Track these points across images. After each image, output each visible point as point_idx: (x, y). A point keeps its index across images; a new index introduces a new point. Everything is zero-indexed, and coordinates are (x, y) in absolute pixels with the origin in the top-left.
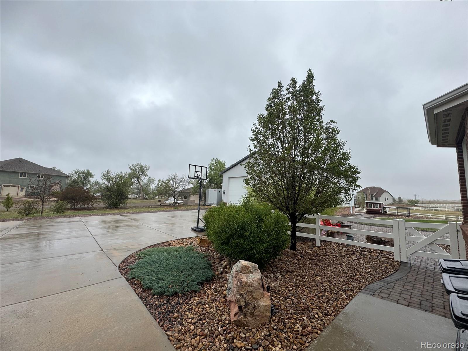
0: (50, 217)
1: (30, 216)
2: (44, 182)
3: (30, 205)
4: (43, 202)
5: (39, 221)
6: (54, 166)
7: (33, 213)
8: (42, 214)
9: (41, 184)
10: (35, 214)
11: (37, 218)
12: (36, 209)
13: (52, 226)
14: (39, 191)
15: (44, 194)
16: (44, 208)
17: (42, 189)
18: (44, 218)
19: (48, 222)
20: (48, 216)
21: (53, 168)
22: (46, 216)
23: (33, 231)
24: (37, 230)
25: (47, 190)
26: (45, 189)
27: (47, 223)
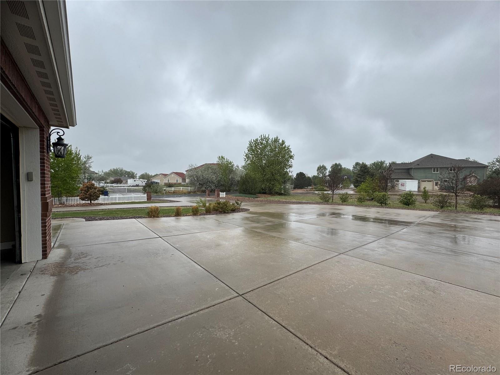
0: (465, 212)
1: (444, 209)
2: (455, 174)
3: (444, 198)
4: (456, 196)
5: (453, 215)
6: (467, 157)
7: (447, 206)
8: (456, 208)
9: (451, 176)
10: (449, 208)
11: (451, 211)
12: (450, 203)
13: (467, 221)
14: (451, 184)
15: (457, 187)
16: (457, 202)
17: (454, 182)
18: (458, 212)
19: (463, 216)
20: (464, 211)
21: (466, 159)
22: (461, 210)
23: (446, 222)
24: (450, 223)
25: (459, 182)
26: (456, 182)
27: (461, 217)
